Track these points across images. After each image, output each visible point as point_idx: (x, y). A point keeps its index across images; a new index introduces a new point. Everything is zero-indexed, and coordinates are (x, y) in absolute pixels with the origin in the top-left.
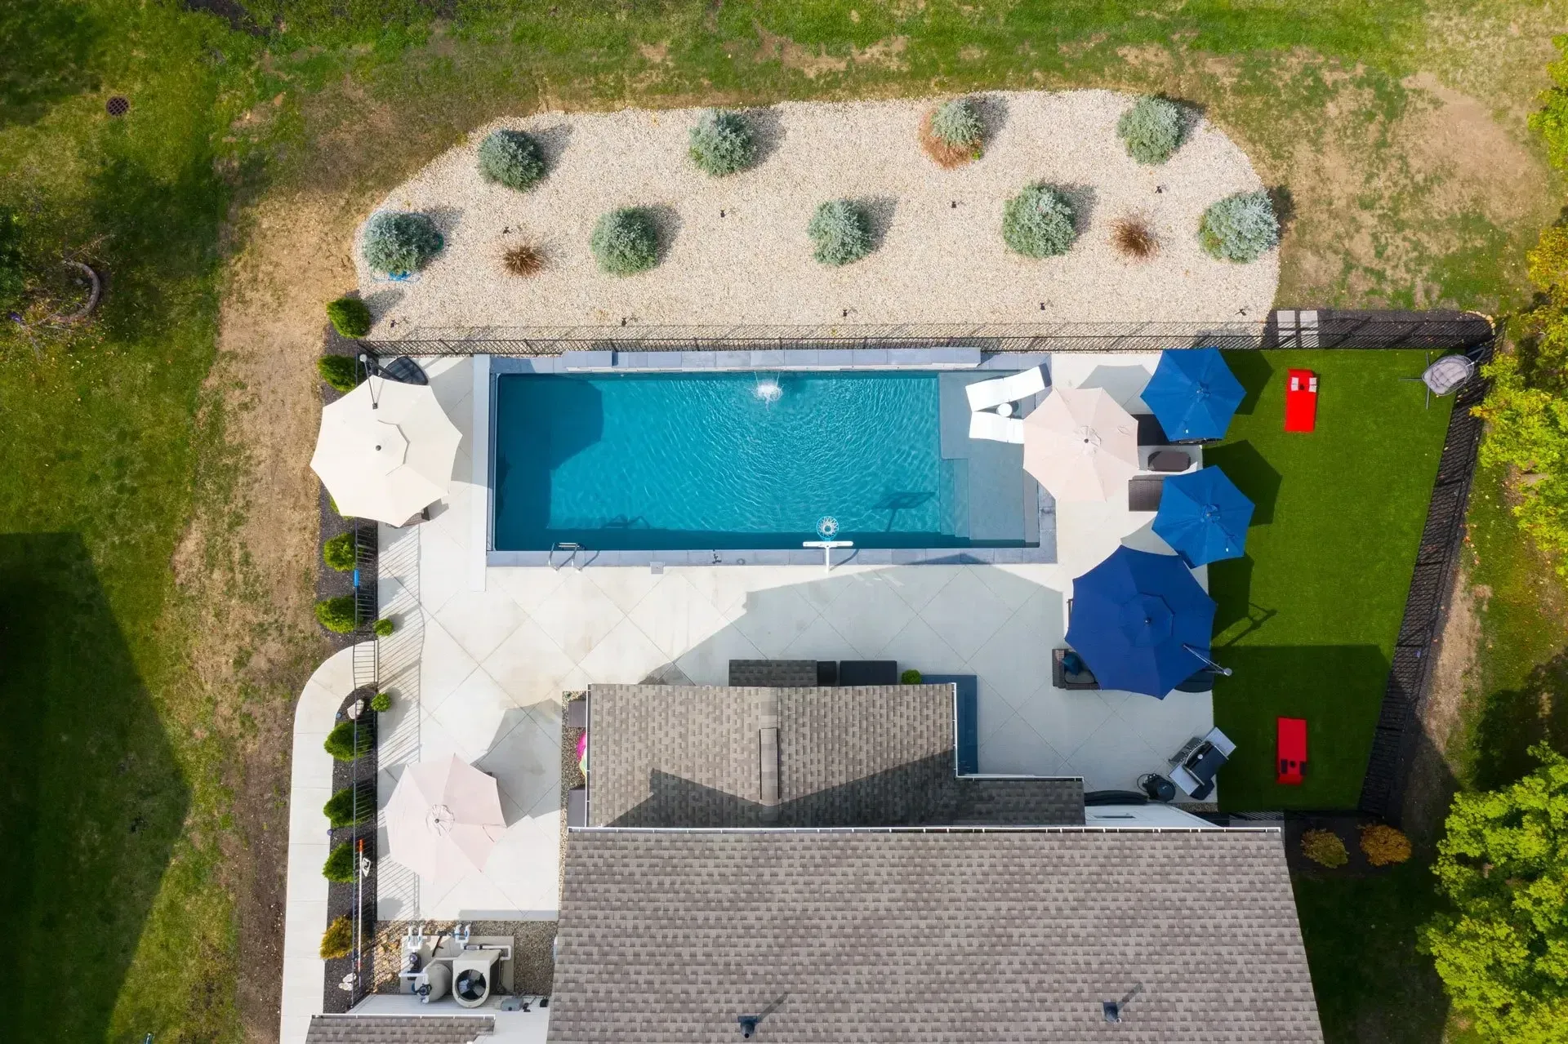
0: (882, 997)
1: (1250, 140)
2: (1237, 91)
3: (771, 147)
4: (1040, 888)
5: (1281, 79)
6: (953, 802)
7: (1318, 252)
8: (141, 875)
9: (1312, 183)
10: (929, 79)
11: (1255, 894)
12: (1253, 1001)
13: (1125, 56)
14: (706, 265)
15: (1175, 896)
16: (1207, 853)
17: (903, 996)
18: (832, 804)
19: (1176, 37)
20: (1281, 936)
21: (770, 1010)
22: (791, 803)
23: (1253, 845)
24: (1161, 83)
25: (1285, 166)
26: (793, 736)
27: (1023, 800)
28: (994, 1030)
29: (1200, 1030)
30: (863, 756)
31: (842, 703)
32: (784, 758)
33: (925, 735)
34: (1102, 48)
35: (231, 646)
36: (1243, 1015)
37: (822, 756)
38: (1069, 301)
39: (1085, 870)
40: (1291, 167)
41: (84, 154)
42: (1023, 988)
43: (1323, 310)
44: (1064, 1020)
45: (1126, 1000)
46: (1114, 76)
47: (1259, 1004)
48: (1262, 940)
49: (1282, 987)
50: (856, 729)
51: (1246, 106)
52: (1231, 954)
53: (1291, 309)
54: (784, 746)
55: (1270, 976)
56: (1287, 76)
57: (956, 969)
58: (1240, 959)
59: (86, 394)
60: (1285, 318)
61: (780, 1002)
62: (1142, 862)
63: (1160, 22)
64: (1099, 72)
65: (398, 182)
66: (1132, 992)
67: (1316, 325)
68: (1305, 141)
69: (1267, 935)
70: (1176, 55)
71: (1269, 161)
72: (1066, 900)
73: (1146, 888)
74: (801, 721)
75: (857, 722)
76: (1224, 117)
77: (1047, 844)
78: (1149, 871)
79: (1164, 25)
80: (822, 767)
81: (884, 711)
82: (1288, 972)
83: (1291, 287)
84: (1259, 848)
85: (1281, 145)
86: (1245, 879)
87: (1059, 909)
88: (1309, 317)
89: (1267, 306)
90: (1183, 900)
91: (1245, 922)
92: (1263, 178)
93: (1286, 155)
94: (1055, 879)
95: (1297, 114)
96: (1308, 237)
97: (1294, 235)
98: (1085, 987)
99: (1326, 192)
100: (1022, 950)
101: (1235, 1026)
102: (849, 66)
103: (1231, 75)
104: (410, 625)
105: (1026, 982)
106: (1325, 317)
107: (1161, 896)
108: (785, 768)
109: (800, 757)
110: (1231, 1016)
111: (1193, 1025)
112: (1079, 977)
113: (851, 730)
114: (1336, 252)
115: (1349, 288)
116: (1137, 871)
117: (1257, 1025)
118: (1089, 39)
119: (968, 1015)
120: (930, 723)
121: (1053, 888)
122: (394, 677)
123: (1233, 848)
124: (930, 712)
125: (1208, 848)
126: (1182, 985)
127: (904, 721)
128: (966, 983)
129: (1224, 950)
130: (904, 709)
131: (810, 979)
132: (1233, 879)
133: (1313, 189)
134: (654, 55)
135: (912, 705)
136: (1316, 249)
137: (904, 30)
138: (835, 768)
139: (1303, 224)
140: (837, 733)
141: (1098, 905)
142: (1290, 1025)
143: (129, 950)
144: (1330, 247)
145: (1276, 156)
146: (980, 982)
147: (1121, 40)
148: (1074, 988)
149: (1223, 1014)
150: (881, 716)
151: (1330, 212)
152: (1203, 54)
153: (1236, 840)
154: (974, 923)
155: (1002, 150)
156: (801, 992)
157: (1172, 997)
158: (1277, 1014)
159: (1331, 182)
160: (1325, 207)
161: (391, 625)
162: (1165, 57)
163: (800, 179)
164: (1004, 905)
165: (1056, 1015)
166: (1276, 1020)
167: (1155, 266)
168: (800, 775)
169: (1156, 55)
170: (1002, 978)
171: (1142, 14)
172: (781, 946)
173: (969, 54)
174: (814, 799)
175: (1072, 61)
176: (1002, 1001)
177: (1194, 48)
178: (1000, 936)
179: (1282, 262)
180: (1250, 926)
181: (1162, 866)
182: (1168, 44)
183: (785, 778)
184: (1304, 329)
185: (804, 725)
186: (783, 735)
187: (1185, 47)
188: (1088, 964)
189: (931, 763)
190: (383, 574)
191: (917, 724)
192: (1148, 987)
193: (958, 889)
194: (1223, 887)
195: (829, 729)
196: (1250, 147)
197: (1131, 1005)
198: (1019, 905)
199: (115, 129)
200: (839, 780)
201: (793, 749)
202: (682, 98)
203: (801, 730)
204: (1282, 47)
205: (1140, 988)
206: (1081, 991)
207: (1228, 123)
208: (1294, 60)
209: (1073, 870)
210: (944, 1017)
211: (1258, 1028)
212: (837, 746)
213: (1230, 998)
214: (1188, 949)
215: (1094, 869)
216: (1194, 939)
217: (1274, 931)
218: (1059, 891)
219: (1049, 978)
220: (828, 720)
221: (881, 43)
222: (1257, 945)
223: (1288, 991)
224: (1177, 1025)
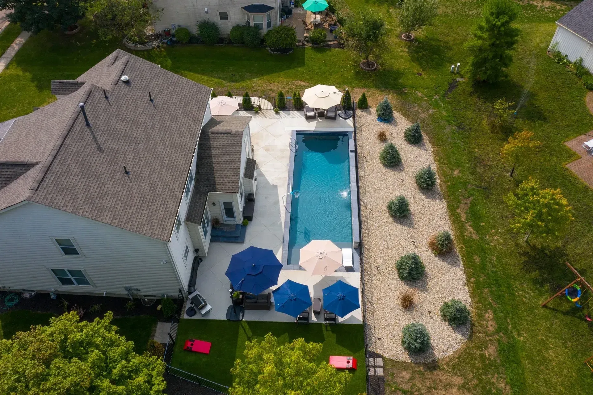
0: (150, 127)
1: (459, 357)
2: (482, 356)
3: (429, 197)
4: (169, 172)
5: (492, 377)
6: (201, 189)
7: (411, 379)
8: (221, 76)
9: (443, 381)
10: (463, 244)
11: (150, 225)
12: (117, 208)
13: (488, 313)
14: (386, 178)
15: (156, 204)
16: (167, 218)
17: (148, 131)
18: (207, 150)
19: (502, 335)
20: (134, 226)
21: (154, 106)
22: (209, 136)
23: (166, 232)
24: (479, 325)
25: (449, 370)
26: (229, 138)
27: (198, 207)
28: (132, 145)
29: (113, 191)
30: (220, 160)
31: (236, 153)
32: (222, 135)
33: (224, 182)
34: (490, 304)
35: (275, 88)
36: (113, 204)
37: (221, 147)
38: (381, 280)
39: (171, 185)
40: (449, 372)
41: (405, 69)
42: (142, 156)
43: (384, 378)
44: (129, 161)
45: (129, 177)
46: (478, 307)
47: (115, 209)
48: (135, 219)
49: (118, 218)
50: (228, 158)
51: (476, 359)
52: (133, 209)
53: (384, 364)
54: (226, 135)
55: (123, 217)
56: (494, 380)
57: (152, 145)
58: (131, 211)
59: (342, 67)
60: (379, 362)
61: (156, 108)
62: (170, 201)
63: (507, 328)
64: (479, 302)
65: (404, 116)
66: (131, 180)
67: (377, 375)
68: (463, 381)
69: (136, 222)
70: (493, 334)
71: (451, 363)
72: (163, 177)
73: (161, 198)
74: (232, 140)
75: (230, 158)
76: (468, 348)
77: (182, 179)
78: (166, 201)
79: (506, 330)
80: (218, 147)
81: (232, 168)
82: (122, 222)
83: (393, 366)
84: (165, 234)
85: (459, 370)
86: (156, 225)
87: (161, 174)
88: (380, 372)
89: (384, 355)
90: (154, 205)
91: (142, 218)
92: (442, 360)
93: (455, 372)
94: (171, 177)
95: (476, 382)
96: (417, 376)
97: (418, 370)
98: (136, 170)
99: (440, 387)
100: (152, 161)
101: (111, 200)
102: (463, 221)
103: (490, 355)
104: (278, 116)
105: (143, 158)
106: (380, 379)
107: (157, 200)
108: (219, 135)
109: (222, 140)
110: (115, 200)
111: (116, 190)
112: (140, 170)
113: (228, 156)
114: (411, 388)
115: (395, 392)
116: (168, 197)
117: (109, 206)
118: (492, 300)
119: (138, 142)
120: (227, 184)
121: (168, 175)
122: (263, 114)
123: (167, 226)
124: (230, 184)
125: (169, 220)
126: (128, 193)
127: (229, 174)
128: (147, 145)
129: (135, 208)
130: (233, 174)
131: (159, 116)
132: (157, 221)
133: (440, 381)
134: (456, 172)
135: (234, 177)
136: (412, 378)
137: (481, 238)
138: (218, 151)
139: (423, 374)
140: (228, 152)
141: (160, 183)
142: (105, 214)
143: (204, 74)
144: (414, 385)
145: (454, 367)
146: (146, 148)
147: (495, 312)
148: (137, 167)
149: (116, 199)
150: (231, 166)
151: (430, 388)
152: (497, 345)
153: (169, 228)
154: (164, 154)
155: (439, 263)
156: (157, 113)
157: (126, 189)
158: (110, 213)
159: (445, 391)
160: (432, 385)
161: (277, 113)
162: (491, 329)
163: (418, 203)
164: (167, 162)
165: (131, 160)
166: (108, 211)
167: (398, 311)
168: (217, 140)
169: (491, 325)
170: (146, 153)
171: (508, 321)
172: (170, 114)
173: (476, 258)
174: (209, 144)
175: (482, 293)
176: (139, 150)
177: (499, 341)
178: (158, 157)
179: (404, 363)
180: (140, 219)
181: (167, 205)
182: (498, 331)
183: (217, 135)
184: (375, 370)
185: (231, 141)
186: (229, 135)
187: (498, 338)
188: (143, 173)
189: (214, 183)
190: (291, 112)
191: (227, 179)
192: (131, 184)
193: (175, 154)
194: (155, 217)
195: (229, 149)
196: (456, 356)
197: (127, 178)
198: (165, 165)
199: (413, 74)
200: (214, 152)
201: (225, 138)
202: (443, 178)
203: (230, 140)
204: (508, 380)
205: (131, 182)
206: (136, 168)
207: (466, 349)
208: (503, 385)
209: (172, 182)
210: (140, 137)
211: (108, 205)
212: (224, 151)
213: (120, 203)
214: (139, 199)
215: (171, 188)
216: (141, 202)
217: (136, 224)
218: (167, 176)
219: (142, 163)
220: (232, 149)
221: (474, 231)
222: (134, 217)
223: (116, 219)
224: (117, 186)
